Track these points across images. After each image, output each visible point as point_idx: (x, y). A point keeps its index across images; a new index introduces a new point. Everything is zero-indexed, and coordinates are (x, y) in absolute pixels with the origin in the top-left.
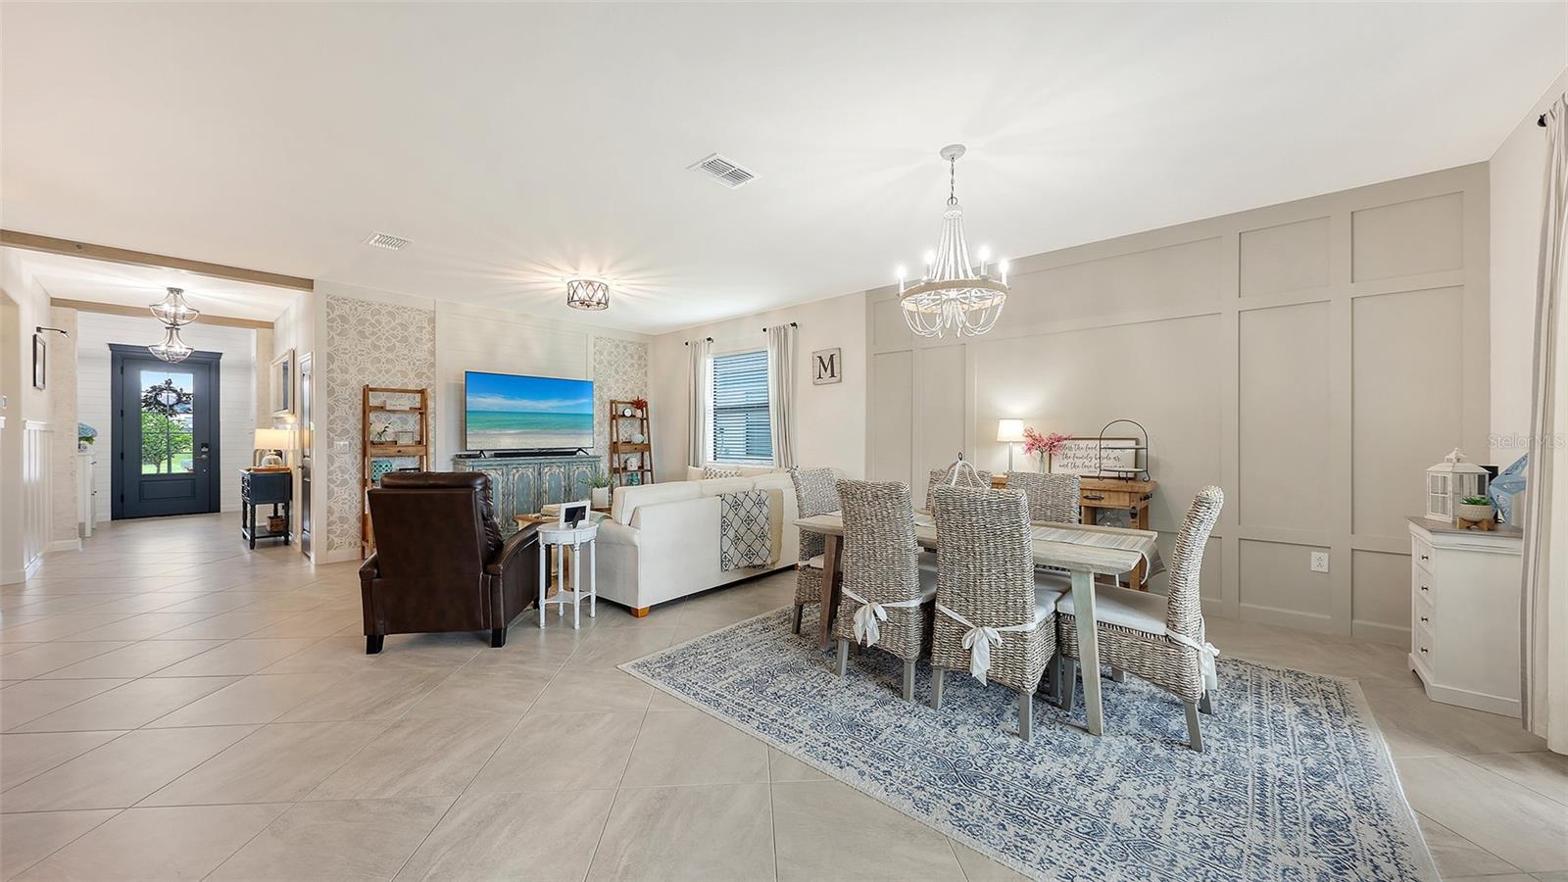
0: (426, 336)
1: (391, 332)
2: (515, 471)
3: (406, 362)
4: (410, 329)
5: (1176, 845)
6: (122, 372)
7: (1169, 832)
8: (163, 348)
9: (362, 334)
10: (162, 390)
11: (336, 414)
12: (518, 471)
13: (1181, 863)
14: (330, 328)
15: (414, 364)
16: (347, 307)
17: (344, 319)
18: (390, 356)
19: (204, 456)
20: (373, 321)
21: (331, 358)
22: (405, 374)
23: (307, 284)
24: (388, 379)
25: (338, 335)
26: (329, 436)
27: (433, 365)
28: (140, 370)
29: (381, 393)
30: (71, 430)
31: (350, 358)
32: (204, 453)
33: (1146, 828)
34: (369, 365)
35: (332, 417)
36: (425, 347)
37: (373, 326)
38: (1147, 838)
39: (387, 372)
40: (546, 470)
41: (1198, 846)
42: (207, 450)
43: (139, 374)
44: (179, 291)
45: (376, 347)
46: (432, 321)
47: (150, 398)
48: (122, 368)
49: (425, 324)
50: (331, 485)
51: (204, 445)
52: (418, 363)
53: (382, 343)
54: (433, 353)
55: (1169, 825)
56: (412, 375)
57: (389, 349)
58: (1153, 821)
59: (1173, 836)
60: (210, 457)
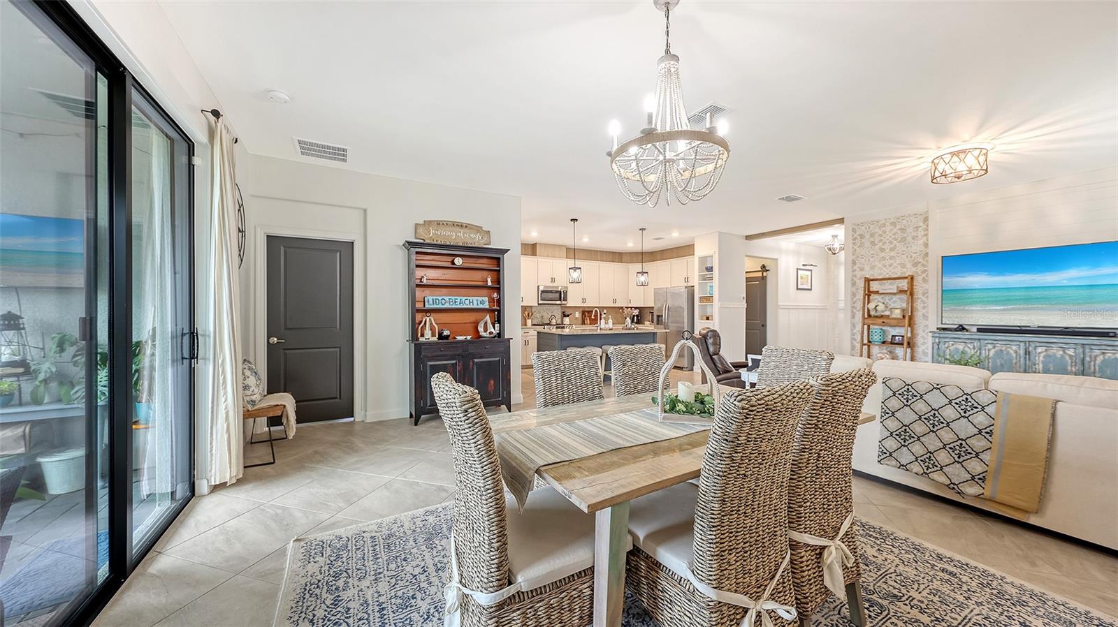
0: (921, 233)
1: (893, 237)
2: (990, 346)
3: (905, 256)
4: (908, 231)
5: (418, 549)
7: (424, 553)
9: (873, 243)
11: (857, 297)
12: (994, 347)
13: (412, 542)
14: (854, 244)
15: (911, 257)
16: (863, 228)
17: (862, 236)
18: (892, 254)
20: (881, 233)
21: (854, 263)
22: (903, 266)
23: (841, 221)
24: (890, 271)
25: (859, 247)
26: (852, 311)
27: (927, 254)
29: (886, 281)
31: (866, 260)
33: (435, 547)
34: (877, 263)
35: (855, 299)
36: (921, 242)
37: (880, 235)
38: (431, 542)
39: (890, 266)
40: (1039, 350)
41: (408, 556)
45: (882, 250)
46: (926, 220)
49: (921, 224)
50: (854, 342)
52: (914, 255)
53: (887, 246)
54: (926, 245)
55: (426, 557)
56: (909, 265)
57: (892, 250)
58: (435, 554)
59: (421, 552)
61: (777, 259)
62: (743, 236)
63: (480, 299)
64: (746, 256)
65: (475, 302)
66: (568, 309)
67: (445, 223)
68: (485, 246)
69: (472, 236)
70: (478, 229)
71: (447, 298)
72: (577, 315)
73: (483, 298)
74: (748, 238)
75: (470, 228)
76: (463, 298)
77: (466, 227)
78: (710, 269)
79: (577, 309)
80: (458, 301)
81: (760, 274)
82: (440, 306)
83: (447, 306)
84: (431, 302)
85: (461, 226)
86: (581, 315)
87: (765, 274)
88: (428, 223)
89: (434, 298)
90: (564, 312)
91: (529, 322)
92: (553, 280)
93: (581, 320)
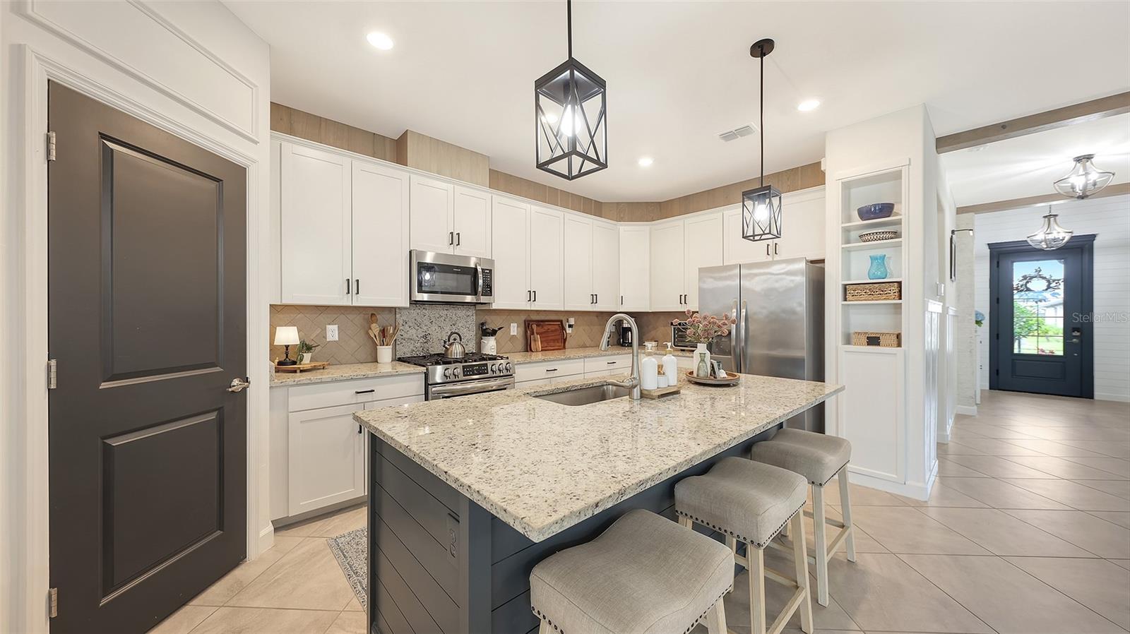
6: (998, 266)
8: (1040, 236)
10: (1032, 278)
19: (1074, 340)
28: (1014, 262)
30: (970, 315)
32: (1075, 337)
42: (1078, 334)
43: (1012, 266)
44: (1089, 157)
47: (1022, 286)
48: (998, 263)
51: (1074, 329)
60: (1082, 341)
66: (493, 317)
72: (515, 329)
79: (517, 317)
86: (522, 330)
90: (483, 324)
91: (385, 353)
92: (455, 239)
93: (520, 344)
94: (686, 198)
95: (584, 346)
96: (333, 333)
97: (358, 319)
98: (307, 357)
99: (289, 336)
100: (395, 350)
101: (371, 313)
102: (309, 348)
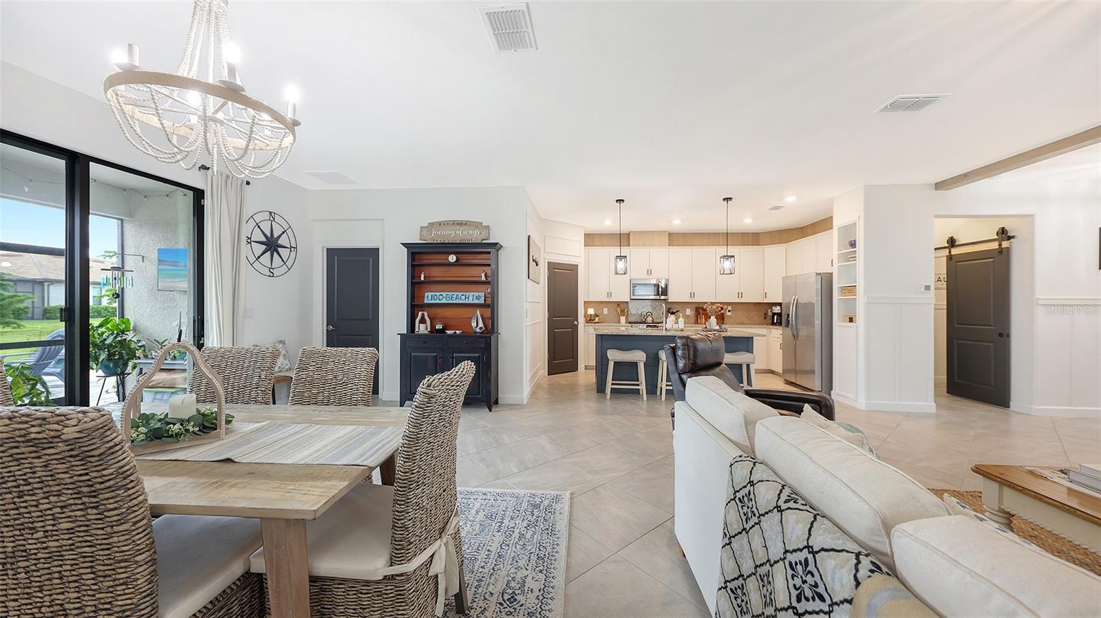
61: (1032, 216)
62: (930, 185)
63: (476, 294)
64: (936, 216)
65: (471, 298)
66: (676, 306)
67: (446, 223)
68: (483, 242)
69: (471, 232)
70: (478, 225)
71: (444, 294)
72: (688, 312)
73: (480, 294)
74: (939, 186)
75: (469, 225)
76: (460, 294)
77: (466, 224)
78: (853, 244)
79: (688, 306)
80: (455, 296)
81: (995, 245)
82: (438, 302)
83: (444, 301)
84: (430, 298)
85: (461, 224)
86: (693, 312)
87: (1005, 244)
88: (432, 225)
89: (433, 294)
90: (669, 309)
91: (623, 319)
92: (649, 272)
93: (693, 319)
94: (814, 225)
95: (743, 324)
96: (606, 311)
97: (615, 306)
98: (597, 319)
99: (591, 311)
100: (627, 318)
101: (618, 304)
102: (597, 316)
